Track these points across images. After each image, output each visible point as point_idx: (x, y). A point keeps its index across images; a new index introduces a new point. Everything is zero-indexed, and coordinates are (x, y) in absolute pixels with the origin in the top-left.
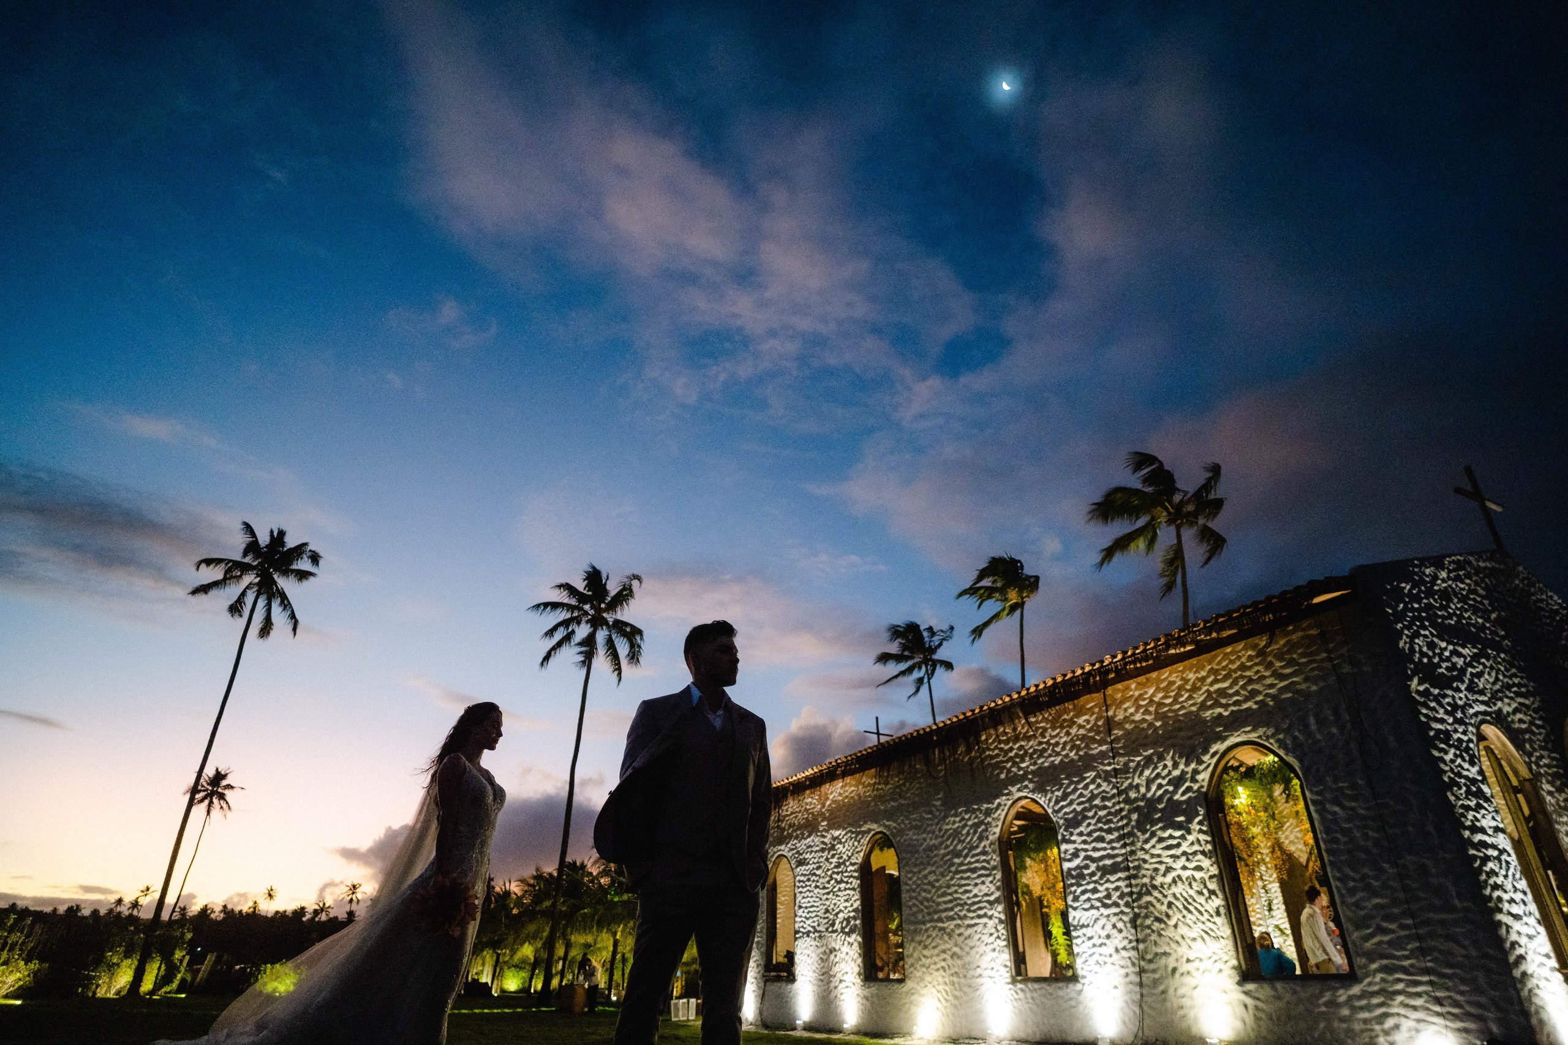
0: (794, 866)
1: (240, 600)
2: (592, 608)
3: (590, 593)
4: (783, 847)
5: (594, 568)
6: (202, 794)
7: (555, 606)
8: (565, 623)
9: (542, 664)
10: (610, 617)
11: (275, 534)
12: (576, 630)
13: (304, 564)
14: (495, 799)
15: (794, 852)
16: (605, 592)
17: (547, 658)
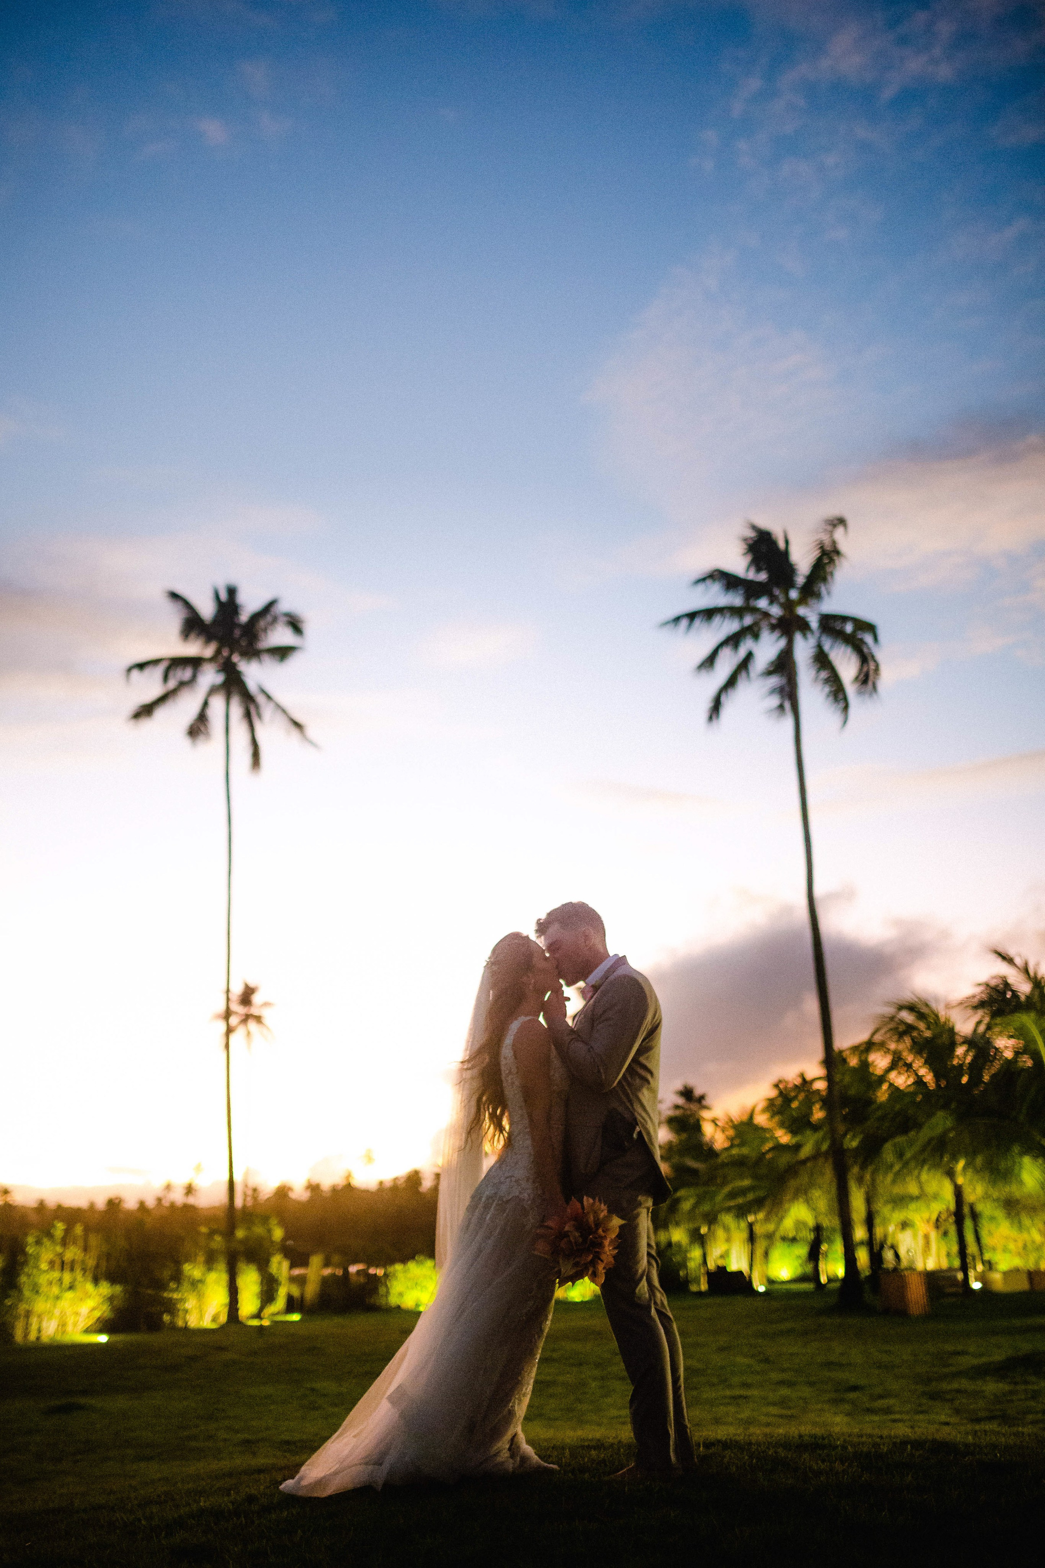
1: (202, 718)
3: (762, 577)
5: (758, 531)
7: (709, 614)
8: (733, 640)
9: (710, 718)
10: (810, 614)
12: (756, 649)
13: (280, 636)
16: (790, 570)
17: (716, 707)
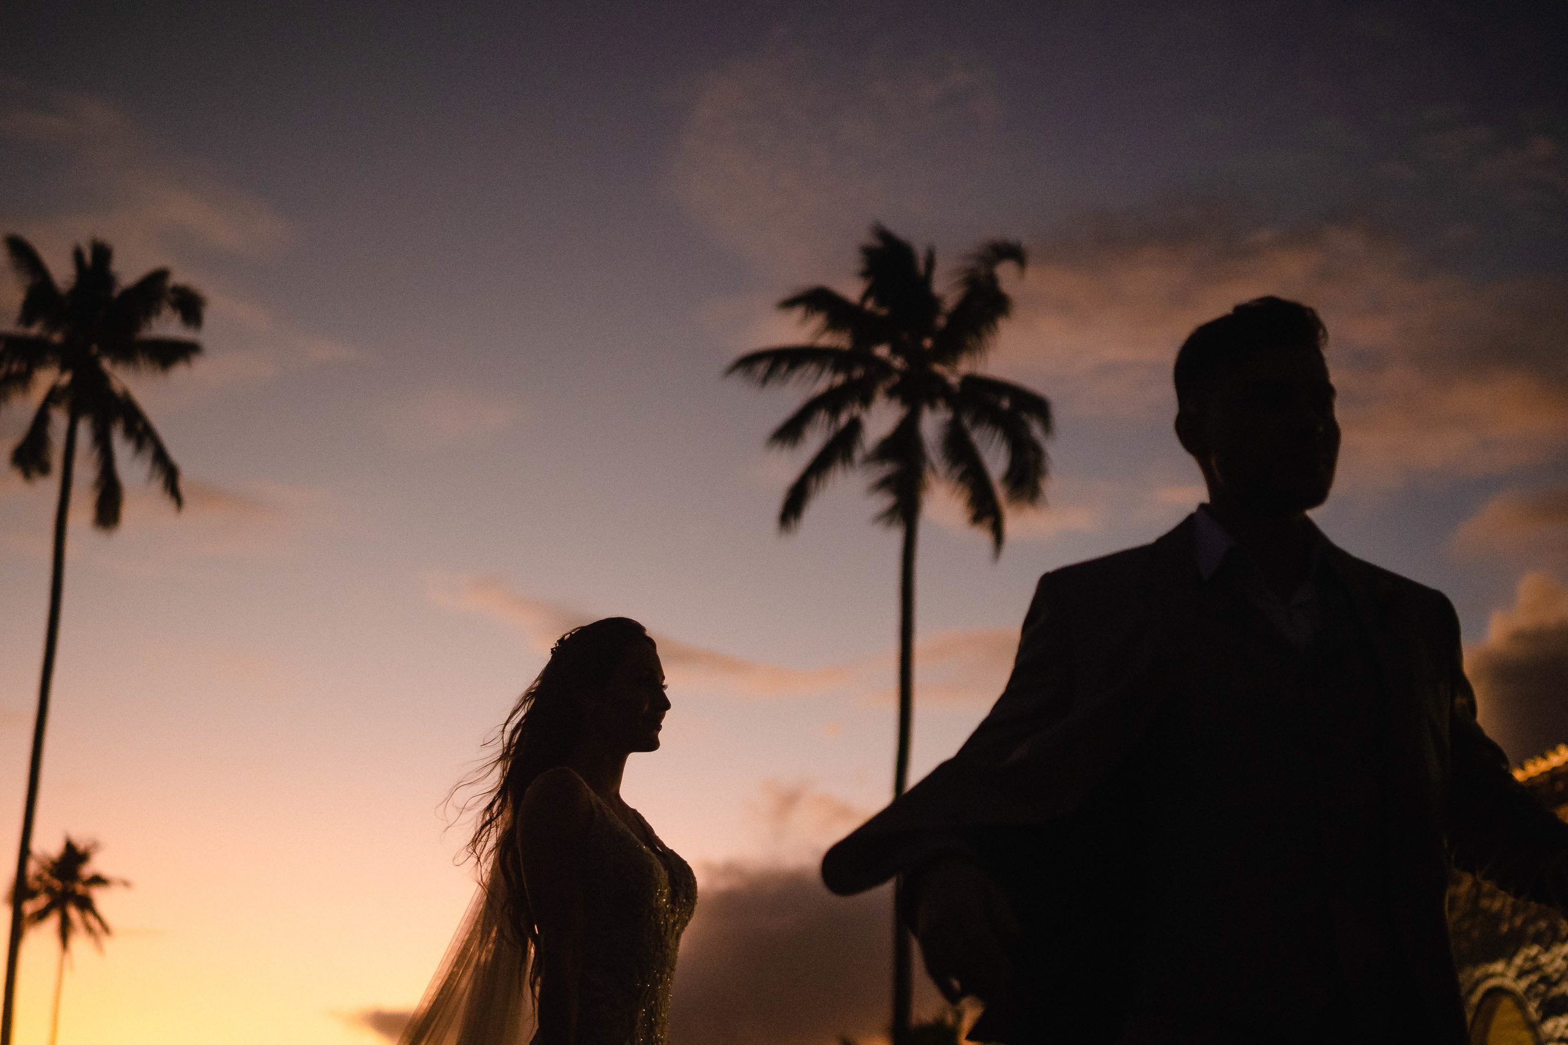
0: (1535, 1016)
1: (37, 434)
2: (895, 351)
3: (884, 312)
4: (1499, 967)
5: (884, 235)
6: (42, 901)
8: (830, 401)
9: (782, 523)
10: (951, 374)
11: (88, 256)
12: (864, 417)
14: (673, 898)
15: (1534, 978)
16: (932, 303)
17: (795, 504)
